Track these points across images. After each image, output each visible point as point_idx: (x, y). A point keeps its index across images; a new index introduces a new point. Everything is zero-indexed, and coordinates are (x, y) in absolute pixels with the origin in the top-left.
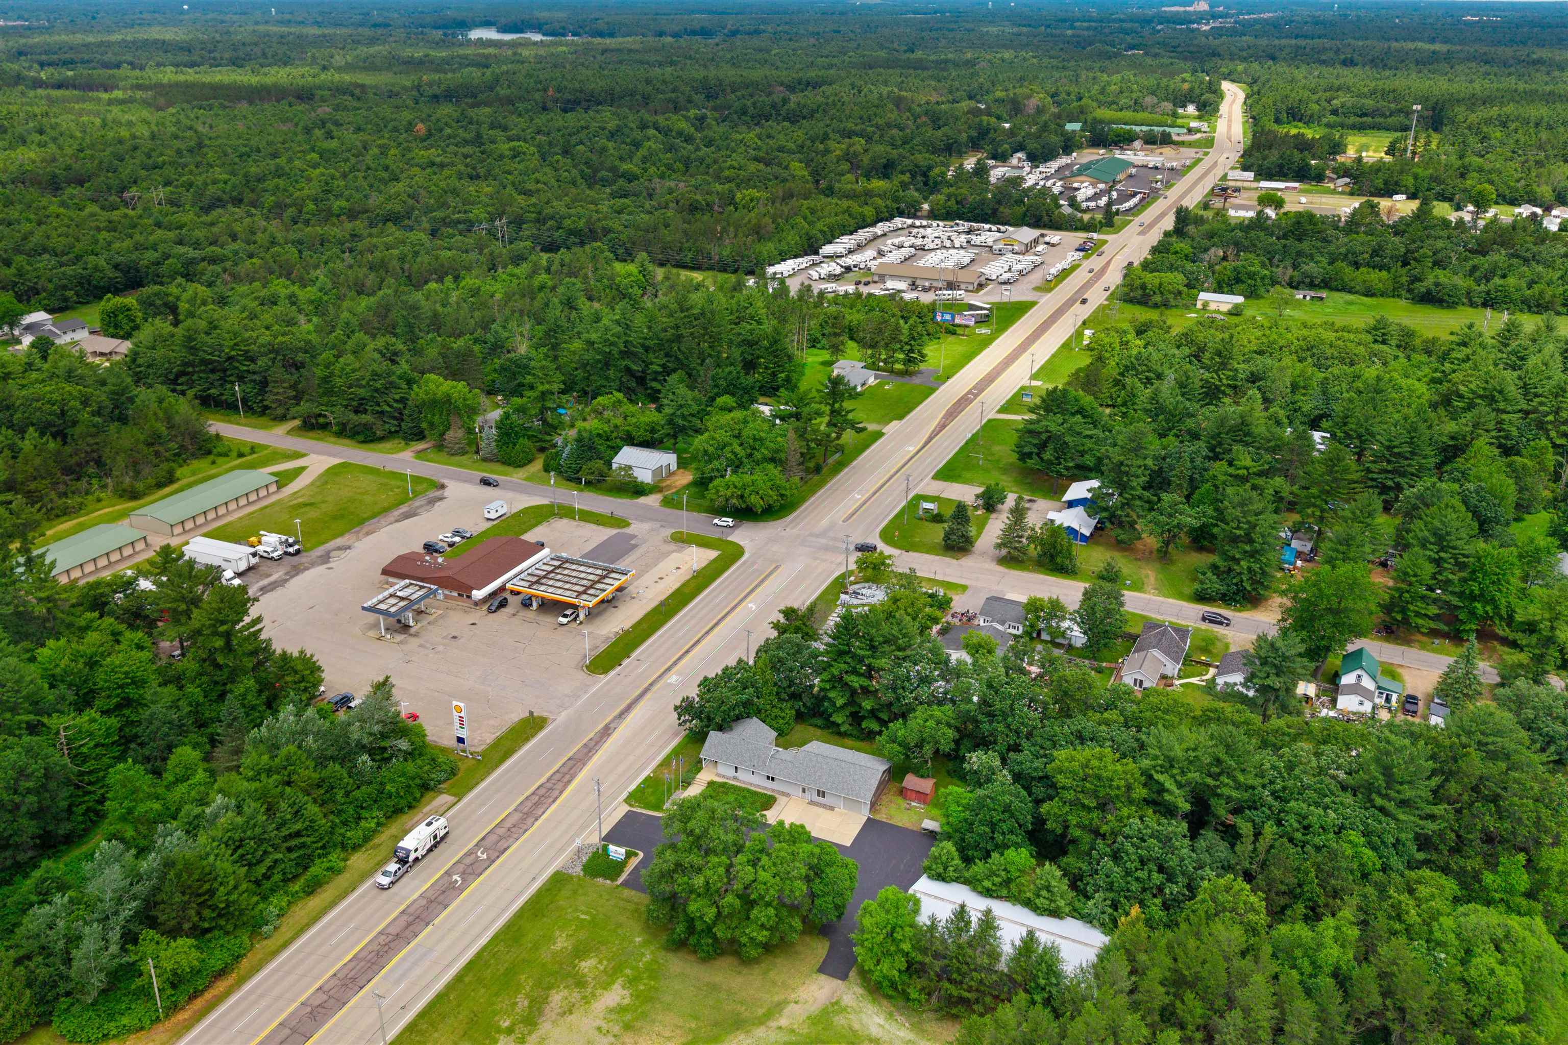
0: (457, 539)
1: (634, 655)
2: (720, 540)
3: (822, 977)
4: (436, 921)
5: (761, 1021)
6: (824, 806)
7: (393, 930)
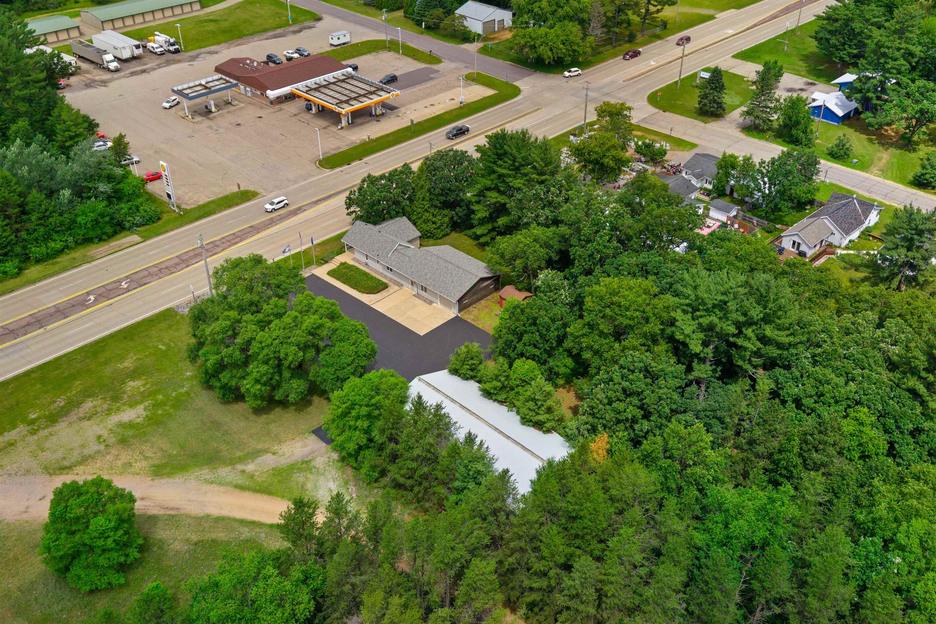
0: (296, 55)
1: (365, 159)
2: (507, 83)
3: (313, 437)
4: (49, 327)
5: (232, 462)
6: (425, 300)
7: (12, 327)
